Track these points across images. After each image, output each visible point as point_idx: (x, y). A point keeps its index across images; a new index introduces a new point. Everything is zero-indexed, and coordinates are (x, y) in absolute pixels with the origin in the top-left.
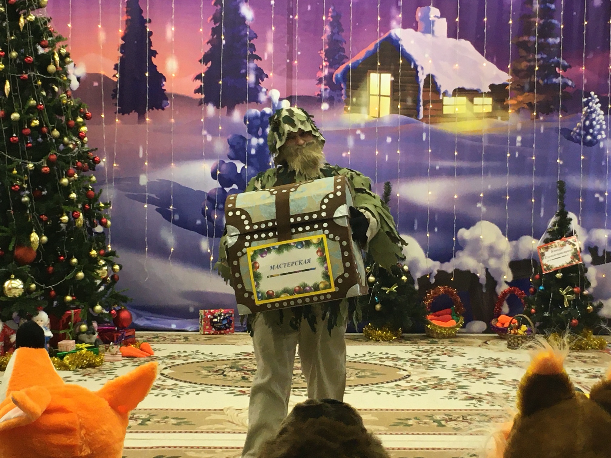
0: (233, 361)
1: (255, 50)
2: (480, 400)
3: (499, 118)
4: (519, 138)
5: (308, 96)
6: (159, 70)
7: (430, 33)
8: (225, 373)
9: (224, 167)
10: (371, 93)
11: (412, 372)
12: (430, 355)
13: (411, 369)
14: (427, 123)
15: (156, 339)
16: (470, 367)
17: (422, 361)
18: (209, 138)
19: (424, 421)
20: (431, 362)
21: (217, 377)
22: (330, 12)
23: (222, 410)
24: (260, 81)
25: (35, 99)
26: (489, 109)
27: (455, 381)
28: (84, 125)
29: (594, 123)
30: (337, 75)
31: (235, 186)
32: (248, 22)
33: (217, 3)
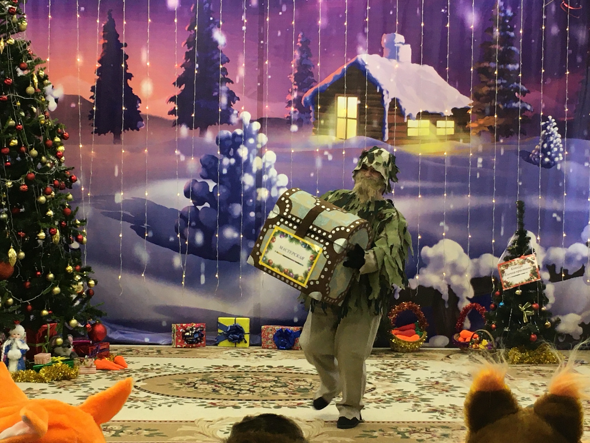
0: (204, 374)
1: (227, 74)
2: (442, 412)
3: (461, 141)
4: (480, 160)
5: (278, 118)
6: (135, 92)
7: (395, 58)
8: (196, 386)
9: (196, 186)
10: (338, 115)
11: (377, 386)
12: (395, 369)
13: (376, 382)
14: (392, 145)
15: (130, 353)
16: (433, 380)
17: (386, 374)
18: (183, 158)
19: (388, 433)
20: (396, 375)
21: (189, 390)
22: (300, 38)
23: (193, 422)
24: (232, 103)
25: (14, 119)
26: (452, 132)
27: (418, 394)
28: (61, 144)
29: (552, 146)
30: (306, 99)
31: (207, 205)
32: (220, 47)
33: (191, 28)
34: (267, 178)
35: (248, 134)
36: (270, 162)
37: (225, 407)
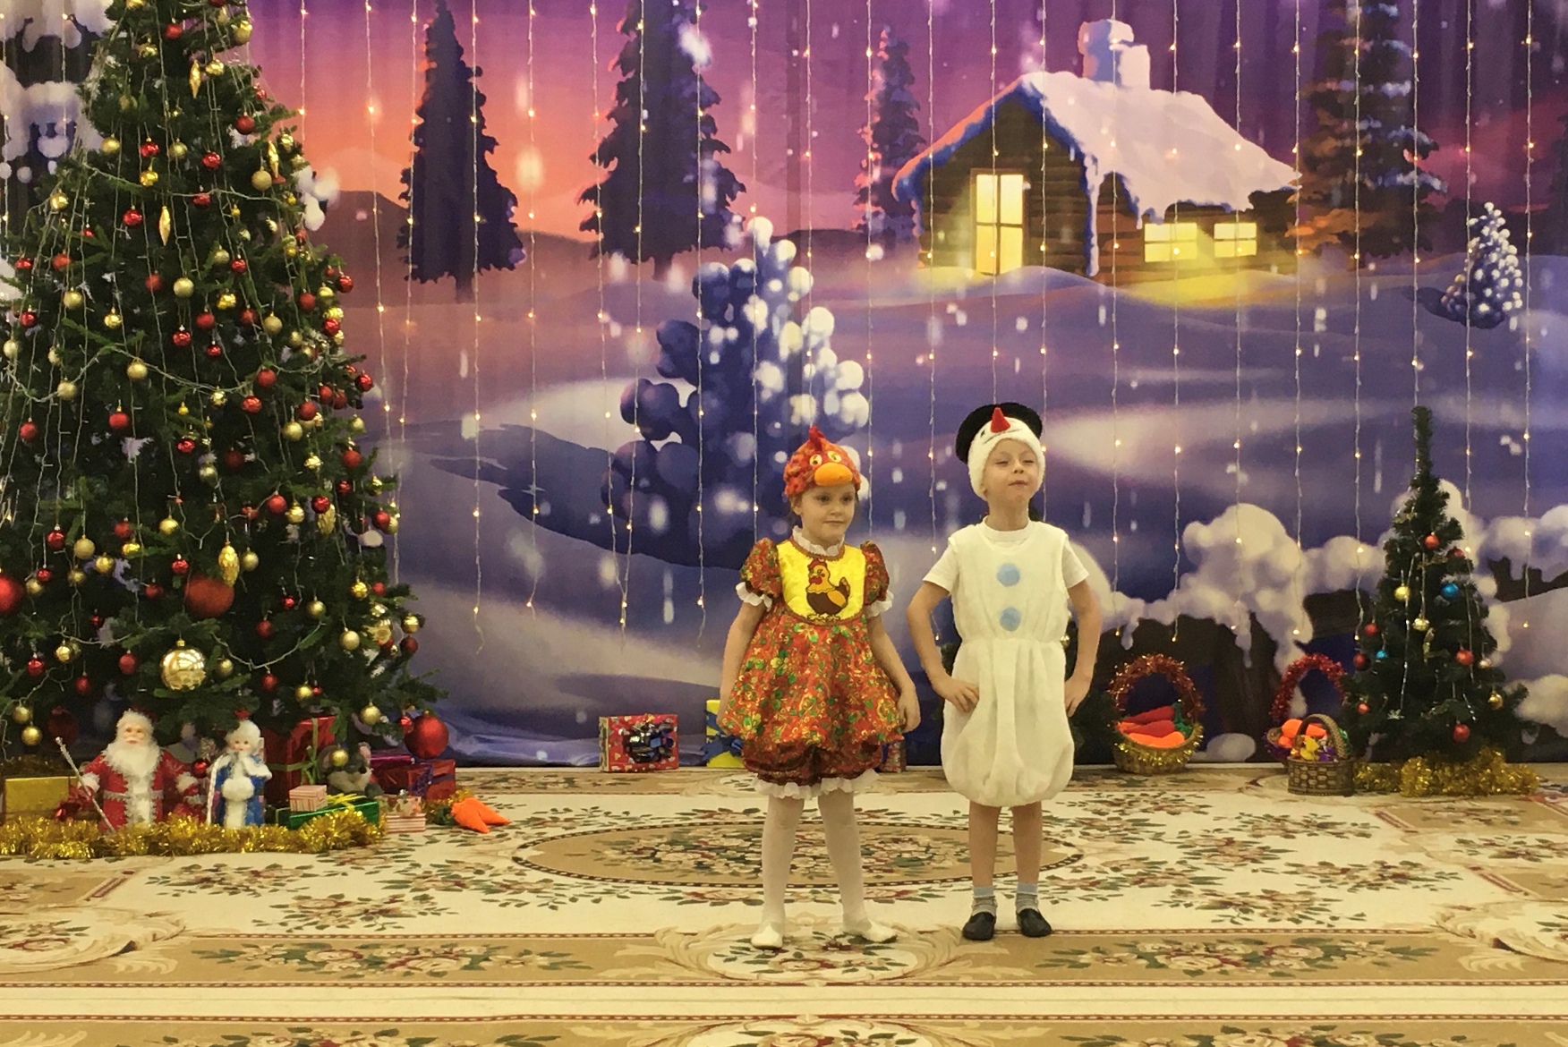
0: (676, 829)
1: (715, 131)
2: (1244, 908)
3: (1275, 269)
4: (1321, 314)
5: (836, 230)
6: (501, 180)
7: (1109, 79)
8: (658, 855)
9: (649, 395)
10: (979, 220)
11: (1085, 849)
12: (1127, 811)
13: (1084, 842)
14: (1109, 284)
15: (503, 784)
16: (1219, 836)
17: (1107, 824)
18: (616, 330)
19: (1116, 955)
20: (1130, 825)
21: (641, 864)
22: (884, 40)
23: (652, 935)
24: (728, 199)
25: (226, 248)
26: (1250, 248)
27: (1185, 868)
28: (336, 304)
29: (1497, 274)
30: (900, 182)
31: (675, 437)
32: (698, 68)
33: (629, 27)
34: (814, 372)
35: (767, 269)
36: (820, 334)
37: (726, 902)
